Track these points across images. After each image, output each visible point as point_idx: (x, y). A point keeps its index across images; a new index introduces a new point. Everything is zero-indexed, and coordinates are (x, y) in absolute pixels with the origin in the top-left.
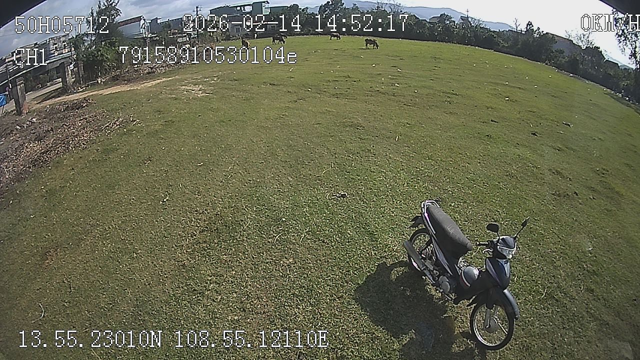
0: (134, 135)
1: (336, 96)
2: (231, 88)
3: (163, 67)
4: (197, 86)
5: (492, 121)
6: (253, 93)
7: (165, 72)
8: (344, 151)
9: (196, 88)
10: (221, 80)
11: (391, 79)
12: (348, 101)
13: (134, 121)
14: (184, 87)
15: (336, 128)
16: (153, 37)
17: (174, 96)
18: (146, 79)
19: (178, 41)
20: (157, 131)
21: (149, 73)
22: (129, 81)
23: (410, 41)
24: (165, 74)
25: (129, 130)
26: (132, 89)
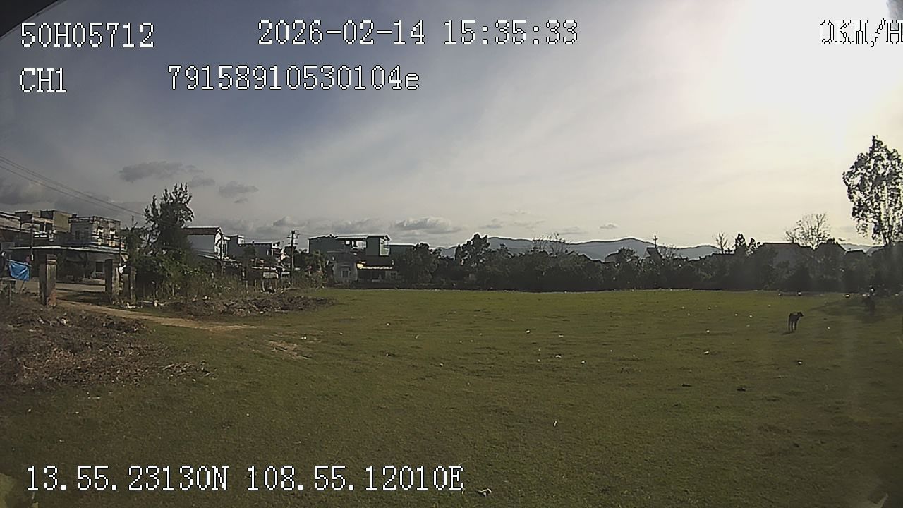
0: (207, 390)
1: (477, 373)
2: (337, 354)
3: (244, 309)
4: (291, 344)
5: (684, 385)
6: (367, 365)
7: (246, 316)
8: (486, 441)
9: (291, 347)
10: (323, 342)
11: (550, 348)
12: (493, 381)
13: (207, 372)
14: (272, 342)
15: (476, 414)
16: (230, 262)
17: (260, 352)
18: (221, 320)
19: (264, 276)
20: (238, 391)
21: (224, 312)
22: (197, 316)
23: (578, 293)
24: (245, 319)
25: (199, 382)
26: (201, 328)
